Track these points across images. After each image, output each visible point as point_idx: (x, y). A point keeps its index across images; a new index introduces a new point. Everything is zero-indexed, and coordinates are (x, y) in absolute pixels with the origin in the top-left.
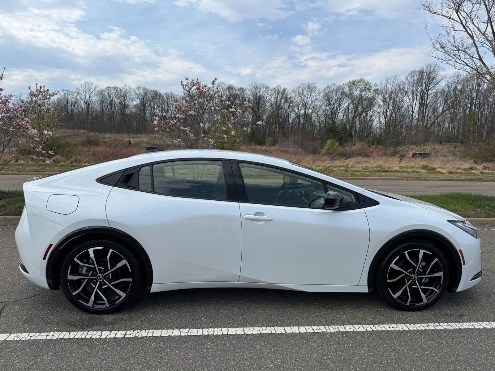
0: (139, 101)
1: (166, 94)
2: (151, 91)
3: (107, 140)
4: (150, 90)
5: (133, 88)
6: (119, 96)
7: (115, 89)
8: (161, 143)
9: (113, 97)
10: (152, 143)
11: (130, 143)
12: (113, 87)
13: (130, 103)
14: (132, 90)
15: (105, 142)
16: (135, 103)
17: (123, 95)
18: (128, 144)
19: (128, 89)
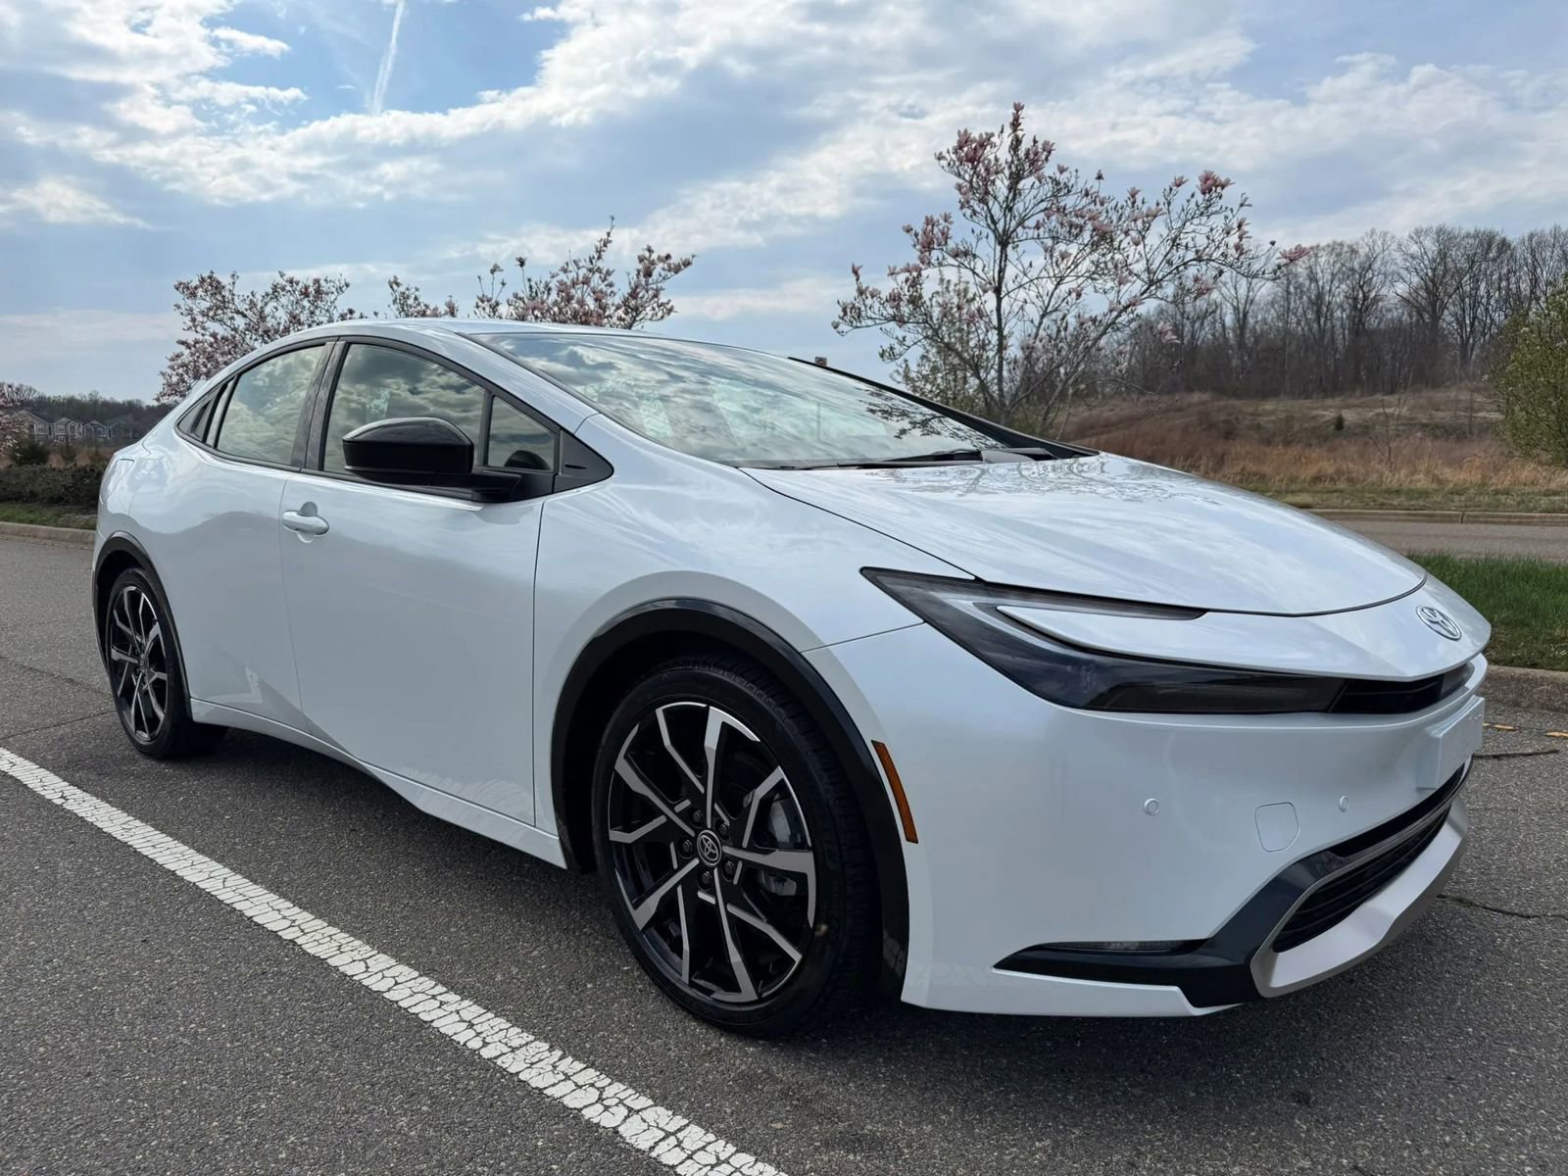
0: (1416, 280)
1: (1531, 237)
2: (1468, 236)
3: (1263, 420)
4: (1463, 232)
5: (1398, 236)
6: (1344, 274)
7: (1333, 249)
8: (1457, 417)
9: (1324, 278)
10: (1424, 421)
11: (1339, 424)
12: (1328, 246)
13: (1384, 291)
14: (1394, 246)
15: (1259, 427)
16: (1401, 288)
17: (1359, 271)
18: (1333, 427)
19: (1379, 243)
